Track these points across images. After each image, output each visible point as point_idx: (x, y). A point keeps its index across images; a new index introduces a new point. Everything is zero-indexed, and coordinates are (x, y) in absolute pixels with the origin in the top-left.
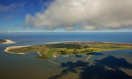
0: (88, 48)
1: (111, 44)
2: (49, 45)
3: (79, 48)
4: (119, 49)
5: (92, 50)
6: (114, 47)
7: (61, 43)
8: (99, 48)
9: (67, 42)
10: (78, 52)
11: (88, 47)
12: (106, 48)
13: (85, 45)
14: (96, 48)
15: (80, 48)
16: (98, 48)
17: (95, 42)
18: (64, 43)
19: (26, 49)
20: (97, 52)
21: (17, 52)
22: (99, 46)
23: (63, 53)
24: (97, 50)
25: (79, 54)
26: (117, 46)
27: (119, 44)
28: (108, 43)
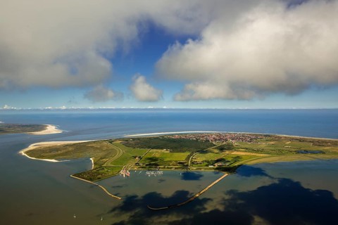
0: (227, 152)
1: (300, 140)
2: (134, 139)
3: (203, 152)
4: (321, 156)
5: (237, 158)
6: (306, 152)
7: (166, 135)
8: (261, 151)
9: (181, 134)
10: (193, 163)
11: (230, 147)
12: (280, 152)
13: (224, 143)
14: (253, 151)
15: (206, 152)
16: (257, 151)
17: (257, 135)
18: (172, 135)
19: (70, 149)
20: (249, 163)
21: (43, 157)
22: (263, 145)
23: (153, 163)
24: (251, 157)
25: (193, 169)
26: (316, 148)
27: (323, 142)
28: (292, 139)
